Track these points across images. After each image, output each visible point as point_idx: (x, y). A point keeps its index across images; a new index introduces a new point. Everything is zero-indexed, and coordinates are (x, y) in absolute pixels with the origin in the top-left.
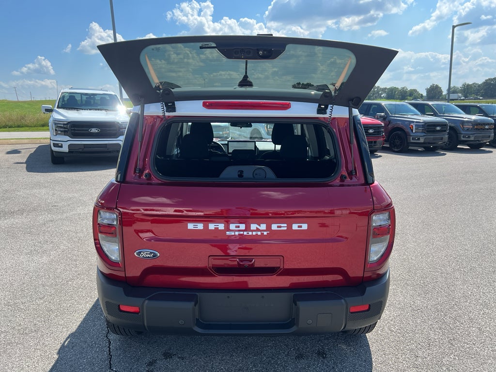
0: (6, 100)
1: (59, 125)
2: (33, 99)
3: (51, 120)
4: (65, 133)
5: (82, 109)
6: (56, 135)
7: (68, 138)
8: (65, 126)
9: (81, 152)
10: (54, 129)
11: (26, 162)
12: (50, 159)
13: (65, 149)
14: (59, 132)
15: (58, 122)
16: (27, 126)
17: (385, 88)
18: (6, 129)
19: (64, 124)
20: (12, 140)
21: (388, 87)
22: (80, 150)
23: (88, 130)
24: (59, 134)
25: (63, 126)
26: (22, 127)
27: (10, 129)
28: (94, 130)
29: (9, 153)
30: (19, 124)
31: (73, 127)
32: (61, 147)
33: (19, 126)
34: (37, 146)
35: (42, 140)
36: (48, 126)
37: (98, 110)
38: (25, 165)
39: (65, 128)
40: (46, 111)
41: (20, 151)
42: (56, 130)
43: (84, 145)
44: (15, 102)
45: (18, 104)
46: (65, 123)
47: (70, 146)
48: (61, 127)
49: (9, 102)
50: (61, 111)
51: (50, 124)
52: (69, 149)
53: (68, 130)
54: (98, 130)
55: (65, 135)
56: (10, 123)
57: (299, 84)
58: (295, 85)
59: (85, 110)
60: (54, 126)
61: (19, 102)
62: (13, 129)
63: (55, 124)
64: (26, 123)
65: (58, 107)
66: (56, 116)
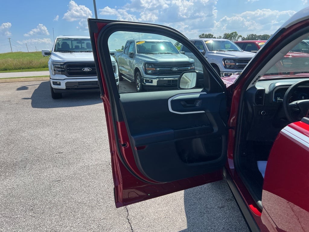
0: (21, 52)
1: (57, 66)
2: (37, 51)
3: (50, 62)
4: (62, 72)
5: (75, 52)
6: (55, 74)
7: (64, 77)
8: (62, 67)
9: (76, 89)
10: (53, 69)
11: (32, 97)
12: (50, 94)
13: (63, 86)
14: (57, 72)
15: (56, 63)
16: (34, 68)
17: (260, 36)
18: (20, 70)
19: (61, 65)
20: (22, 79)
21: (262, 35)
22: (76, 87)
23: (81, 70)
24: (58, 74)
25: (60, 66)
26: (31, 68)
27: (23, 70)
28: (86, 69)
29: (19, 89)
30: (28, 66)
31: (69, 67)
32: (60, 84)
33: (28, 68)
34: (40, 83)
35: (44, 78)
36: (48, 67)
37: (88, 52)
38: (30, 101)
39: (61, 68)
40: (45, 54)
41: (27, 88)
42: (54, 70)
43: (79, 82)
44: (27, 53)
45: (28, 54)
46: (62, 63)
47: (67, 83)
48: (58, 68)
49: (23, 53)
50: (58, 53)
51: (49, 65)
52: (66, 87)
53: (65, 70)
54: (90, 69)
55: (62, 74)
56: (23, 66)
57: (203, 35)
58: (201, 35)
59: (77, 52)
60: (52, 66)
61: (29, 53)
62: (25, 70)
63: (54, 65)
64: (33, 66)
65: (55, 51)
66: (53, 58)
